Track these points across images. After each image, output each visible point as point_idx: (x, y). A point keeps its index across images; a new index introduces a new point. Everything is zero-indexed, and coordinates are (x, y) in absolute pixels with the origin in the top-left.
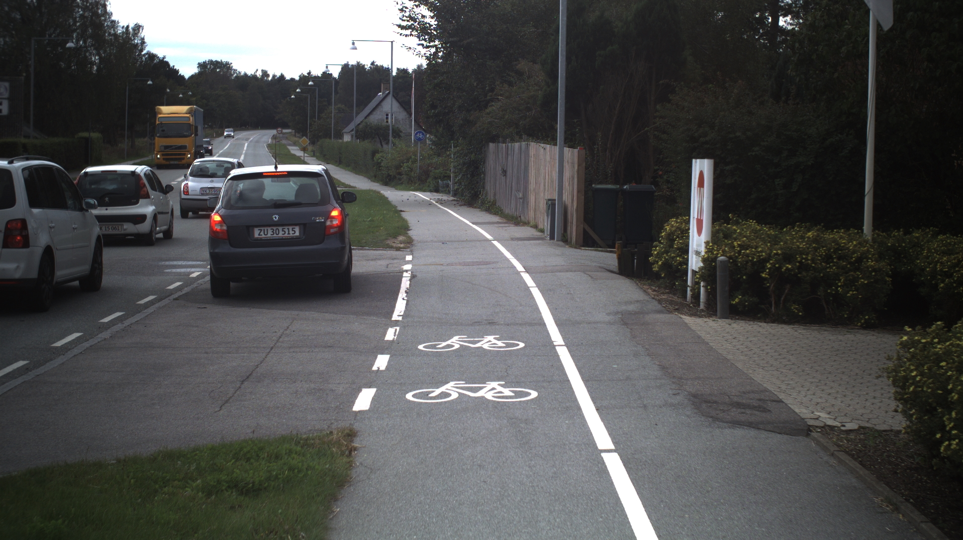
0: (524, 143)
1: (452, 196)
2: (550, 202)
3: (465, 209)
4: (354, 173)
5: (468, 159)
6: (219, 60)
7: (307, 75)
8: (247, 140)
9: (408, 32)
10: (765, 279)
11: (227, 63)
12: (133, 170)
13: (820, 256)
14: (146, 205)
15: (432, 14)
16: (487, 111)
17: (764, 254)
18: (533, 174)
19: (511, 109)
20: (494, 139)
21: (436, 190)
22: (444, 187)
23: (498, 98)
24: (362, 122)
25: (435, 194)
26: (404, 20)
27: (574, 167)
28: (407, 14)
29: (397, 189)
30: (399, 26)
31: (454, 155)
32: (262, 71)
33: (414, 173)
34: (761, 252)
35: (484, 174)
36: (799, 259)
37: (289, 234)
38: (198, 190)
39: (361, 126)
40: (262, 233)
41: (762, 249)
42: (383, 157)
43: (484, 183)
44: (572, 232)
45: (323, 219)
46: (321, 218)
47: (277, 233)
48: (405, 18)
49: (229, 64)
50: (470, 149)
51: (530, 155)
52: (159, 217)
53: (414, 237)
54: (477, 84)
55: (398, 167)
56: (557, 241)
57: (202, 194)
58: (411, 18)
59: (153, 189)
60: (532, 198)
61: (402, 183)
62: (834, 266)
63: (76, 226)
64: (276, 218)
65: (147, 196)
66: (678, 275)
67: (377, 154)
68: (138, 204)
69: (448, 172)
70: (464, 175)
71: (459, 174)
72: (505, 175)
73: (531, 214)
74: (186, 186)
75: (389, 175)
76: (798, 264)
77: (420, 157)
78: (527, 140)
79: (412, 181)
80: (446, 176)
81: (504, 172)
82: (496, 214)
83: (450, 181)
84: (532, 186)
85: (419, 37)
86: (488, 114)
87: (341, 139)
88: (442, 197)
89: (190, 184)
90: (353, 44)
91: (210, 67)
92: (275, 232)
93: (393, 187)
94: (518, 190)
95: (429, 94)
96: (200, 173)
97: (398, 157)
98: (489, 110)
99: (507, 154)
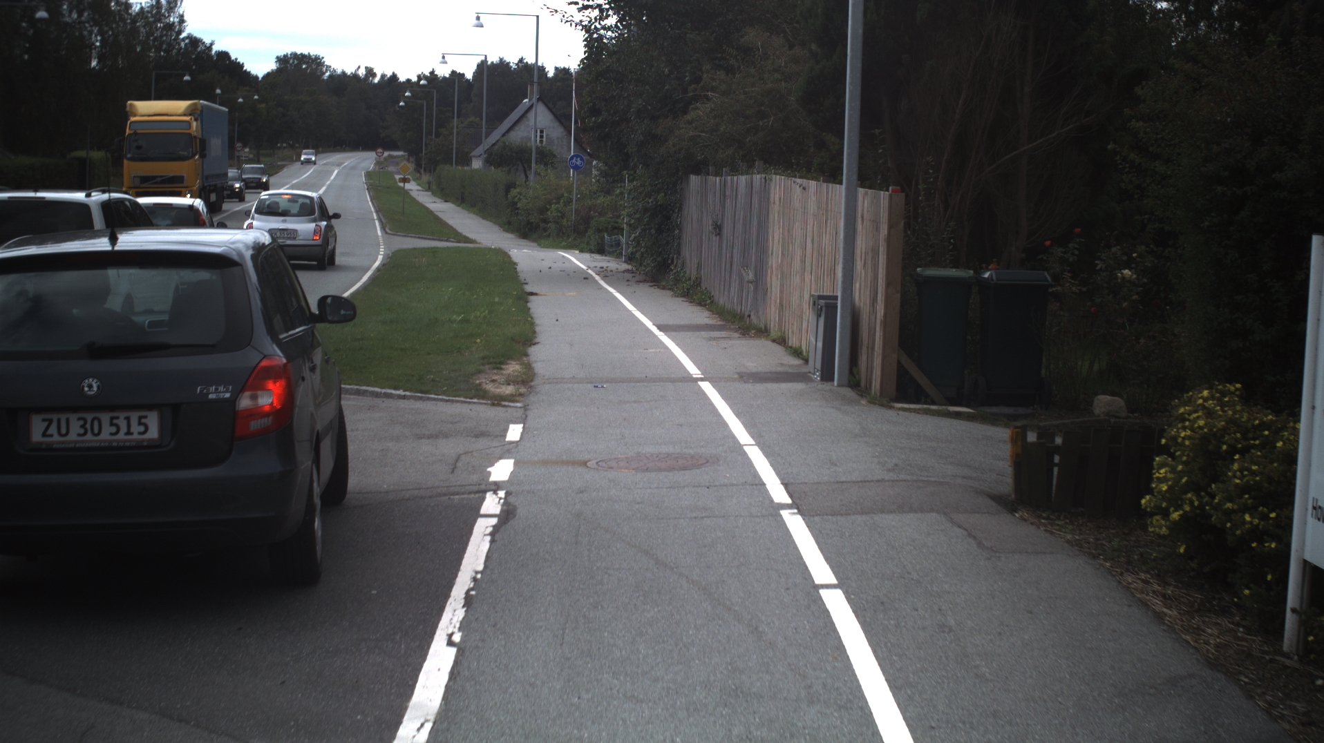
0: (758, 176)
1: (625, 262)
2: (822, 302)
3: (645, 290)
4: (480, 216)
5: (652, 202)
6: (306, 53)
7: (429, 76)
8: (339, 165)
11: (317, 58)
12: (191, 203)
16: (688, 117)
18: (776, 238)
19: (730, 115)
20: (699, 168)
21: (600, 250)
22: (612, 246)
23: (706, 95)
24: (498, 141)
25: (598, 257)
27: (877, 229)
29: (539, 245)
31: (629, 194)
32: (366, 68)
33: (568, 221)
35: (681, 230)
37: (129, 433)
39: (496, 147)
40: (53, 430)
42: (522, 194)
43: (679, 244)
44: (872, 367)
45: (227, 391)
46: (221, 388)
47: (96, 431)
50: (656, 185)
51: (772, 200)
53: (539, 364)
54: (669, 71)
55: (543, 210)
56: (839, 385)
60: (775, 285)
61: (549, 236)
64: (90, 386)
67: (512, 189)
69: (620, 221)
70: (644, 230)
71: (638, 227)
72: (719, 234)
73: (773, 314)
75: (529, 223)
77: (577, 195)
78: (764, 171)
79: (563, 233)
80: (616, 228)
81: (718, 229)
82: (701, 305)
83: (622, 235)
84: (774, 261)
86: (690, 123)
87: (468, 165)
88: (608, 264)
90: (478, 18)
91: (293, 62)
92: (88, 426)
93: (534, 241)
94: (746, 265)
96: (268, 210)
97: (544, 195)
98: (691, 115)
99: (724, 196)
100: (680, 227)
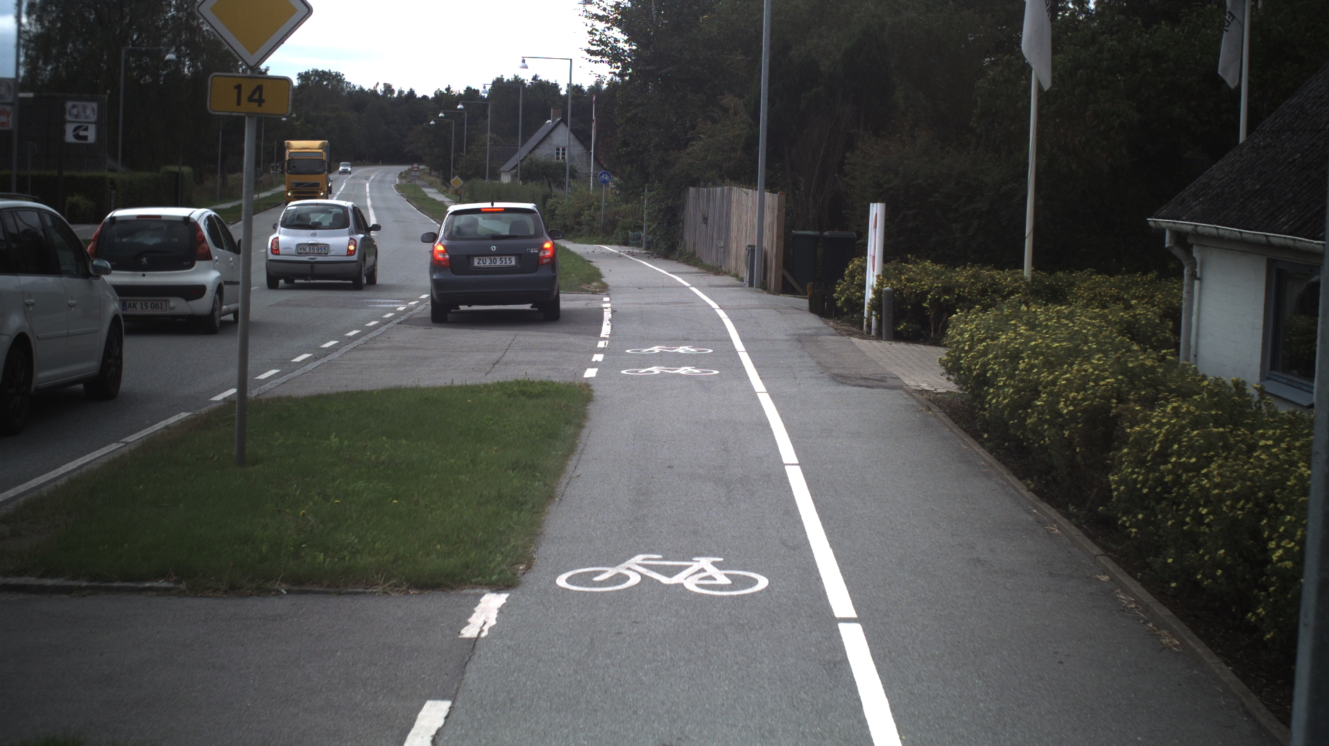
0: (727, 187)
2: (749, 248)
5: (664, 205)
6: (327, 70)
7: (446, 92)
8: (367, 178)
9: (598, 58)
10: (926, 308)
11: (338, 75)
12: (187, 215)
13: (977, 290)
14: (208, 269)
15: (626, 38)
16: (688, 151)
17: (926, 287)
18: (735, 222)
19: (714, 150)
20: (695, 183)
21: (626, 243)
22: (634, 240)
23: (700, 137)
24: (525, 157)
25: (624, 246)
26: (594, 45)
27: (774, 212)
28: (597, 38)
30: (588, 51)
31: (649, 200)
32: (385, 84)
33: (598, 223)
34: (924, 285)
35: (683, 223)
36: (957, 292)
37: (506, 263)
38: (294, 248)
39: (524, 163)
40: (481, 262)
41: (926, 283)
42: (558, 203)
43: (682, 233)
44: (771, 278)
45: (536, 251)
46: (534, 250)
47: (495, 262)
48: (594, 42)
49: (340, 76)
50: (667, 194)
51: (732, 201)
52: (226, 288)
53: (609, 283)
54: (676, 119)
55: (577, 215)
56: (754, 288)
57: (300, 254)
58: (601, 42)
59: (218, 244)
60: (733, 246)
61: (582, 236)
62: (988, 298)
63: (74, 302)
64: (494, 248)
65: (207, 256)
66: (857, 309)
67: (548, 199)
68: (194, 268)
69: (640, 221)
70: (658, 223)
71: (654, 223)
72: (706, 223)
73: (733, 262)
74: (276, 241)
75: (565, 226)
76: (956, 296)
77: (604, 204)
78: (731, 185)
79: (594, 233)
80: (637, 227)
81: (705, 220)
82: (695, 265)
83: (643, 231)
84: (733, 234)
85: (610, 63)
86: (688, 154)
87: (497, 179)
88: (634, 250)
89: (282, 238)
90: (524, 61)
91: (315, 79)
92: (492, 261)
94: (719, 239)
95: (620, 129)
96: (296, 222)
97: (577, 203)
98: (689, 149)
99: (709, 200)
100: (682, 221)
